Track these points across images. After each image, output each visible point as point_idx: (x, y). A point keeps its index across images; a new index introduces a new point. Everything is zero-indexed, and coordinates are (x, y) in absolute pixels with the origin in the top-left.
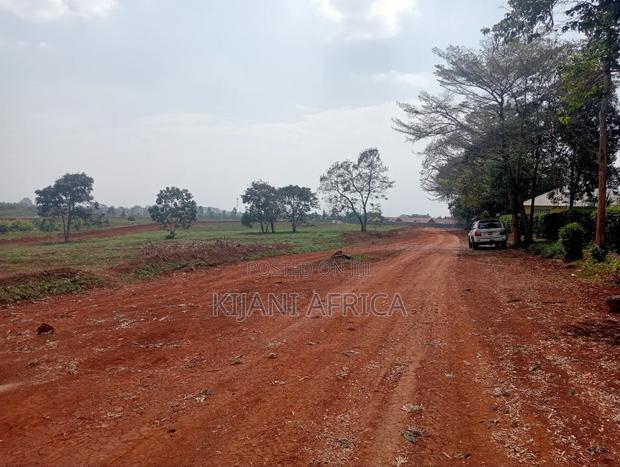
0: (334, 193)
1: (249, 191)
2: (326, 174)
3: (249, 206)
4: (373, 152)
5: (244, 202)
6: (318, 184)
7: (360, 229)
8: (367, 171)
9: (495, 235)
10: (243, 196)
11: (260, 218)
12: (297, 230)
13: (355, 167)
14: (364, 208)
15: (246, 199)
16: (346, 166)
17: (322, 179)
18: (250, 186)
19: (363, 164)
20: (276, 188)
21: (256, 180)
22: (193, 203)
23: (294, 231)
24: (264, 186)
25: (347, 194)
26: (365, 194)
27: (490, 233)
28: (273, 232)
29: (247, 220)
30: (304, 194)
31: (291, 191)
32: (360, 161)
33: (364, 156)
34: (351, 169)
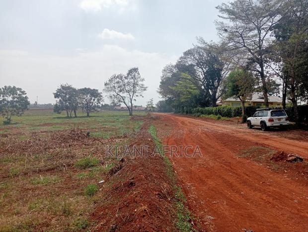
0: (113, 93)
1: (59, 91)
2: (108, 82)
3: (58, 100)
4: (136, 70)
5: (55, 97)
6: (104, 87)
7: (129, 114)
8: (132, 80)
9: (282, 121)
10: (54, 94)
11: (67, 108)
12: (90, 114)
13: (126, 78)
14: (131, 102)
15: (56, 96)
16: (120, 77)
17: (106, 84)
18: (60, 88)
19: (130, 76)
20: (77, 89)
21: (64, 84)
22: (26, 97)
23: (88, 116)
24: (69, 88)
25: (121, 94)
26: (131, 94)
27: (279, 119)
28: (76, 117)
29: (57, 109)
30: (94, 93)
31: (86, 91)
32: (128, 74)
33: (130, 72)
34: (123, 78)
